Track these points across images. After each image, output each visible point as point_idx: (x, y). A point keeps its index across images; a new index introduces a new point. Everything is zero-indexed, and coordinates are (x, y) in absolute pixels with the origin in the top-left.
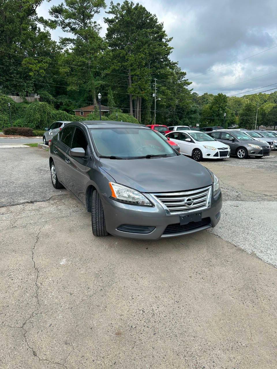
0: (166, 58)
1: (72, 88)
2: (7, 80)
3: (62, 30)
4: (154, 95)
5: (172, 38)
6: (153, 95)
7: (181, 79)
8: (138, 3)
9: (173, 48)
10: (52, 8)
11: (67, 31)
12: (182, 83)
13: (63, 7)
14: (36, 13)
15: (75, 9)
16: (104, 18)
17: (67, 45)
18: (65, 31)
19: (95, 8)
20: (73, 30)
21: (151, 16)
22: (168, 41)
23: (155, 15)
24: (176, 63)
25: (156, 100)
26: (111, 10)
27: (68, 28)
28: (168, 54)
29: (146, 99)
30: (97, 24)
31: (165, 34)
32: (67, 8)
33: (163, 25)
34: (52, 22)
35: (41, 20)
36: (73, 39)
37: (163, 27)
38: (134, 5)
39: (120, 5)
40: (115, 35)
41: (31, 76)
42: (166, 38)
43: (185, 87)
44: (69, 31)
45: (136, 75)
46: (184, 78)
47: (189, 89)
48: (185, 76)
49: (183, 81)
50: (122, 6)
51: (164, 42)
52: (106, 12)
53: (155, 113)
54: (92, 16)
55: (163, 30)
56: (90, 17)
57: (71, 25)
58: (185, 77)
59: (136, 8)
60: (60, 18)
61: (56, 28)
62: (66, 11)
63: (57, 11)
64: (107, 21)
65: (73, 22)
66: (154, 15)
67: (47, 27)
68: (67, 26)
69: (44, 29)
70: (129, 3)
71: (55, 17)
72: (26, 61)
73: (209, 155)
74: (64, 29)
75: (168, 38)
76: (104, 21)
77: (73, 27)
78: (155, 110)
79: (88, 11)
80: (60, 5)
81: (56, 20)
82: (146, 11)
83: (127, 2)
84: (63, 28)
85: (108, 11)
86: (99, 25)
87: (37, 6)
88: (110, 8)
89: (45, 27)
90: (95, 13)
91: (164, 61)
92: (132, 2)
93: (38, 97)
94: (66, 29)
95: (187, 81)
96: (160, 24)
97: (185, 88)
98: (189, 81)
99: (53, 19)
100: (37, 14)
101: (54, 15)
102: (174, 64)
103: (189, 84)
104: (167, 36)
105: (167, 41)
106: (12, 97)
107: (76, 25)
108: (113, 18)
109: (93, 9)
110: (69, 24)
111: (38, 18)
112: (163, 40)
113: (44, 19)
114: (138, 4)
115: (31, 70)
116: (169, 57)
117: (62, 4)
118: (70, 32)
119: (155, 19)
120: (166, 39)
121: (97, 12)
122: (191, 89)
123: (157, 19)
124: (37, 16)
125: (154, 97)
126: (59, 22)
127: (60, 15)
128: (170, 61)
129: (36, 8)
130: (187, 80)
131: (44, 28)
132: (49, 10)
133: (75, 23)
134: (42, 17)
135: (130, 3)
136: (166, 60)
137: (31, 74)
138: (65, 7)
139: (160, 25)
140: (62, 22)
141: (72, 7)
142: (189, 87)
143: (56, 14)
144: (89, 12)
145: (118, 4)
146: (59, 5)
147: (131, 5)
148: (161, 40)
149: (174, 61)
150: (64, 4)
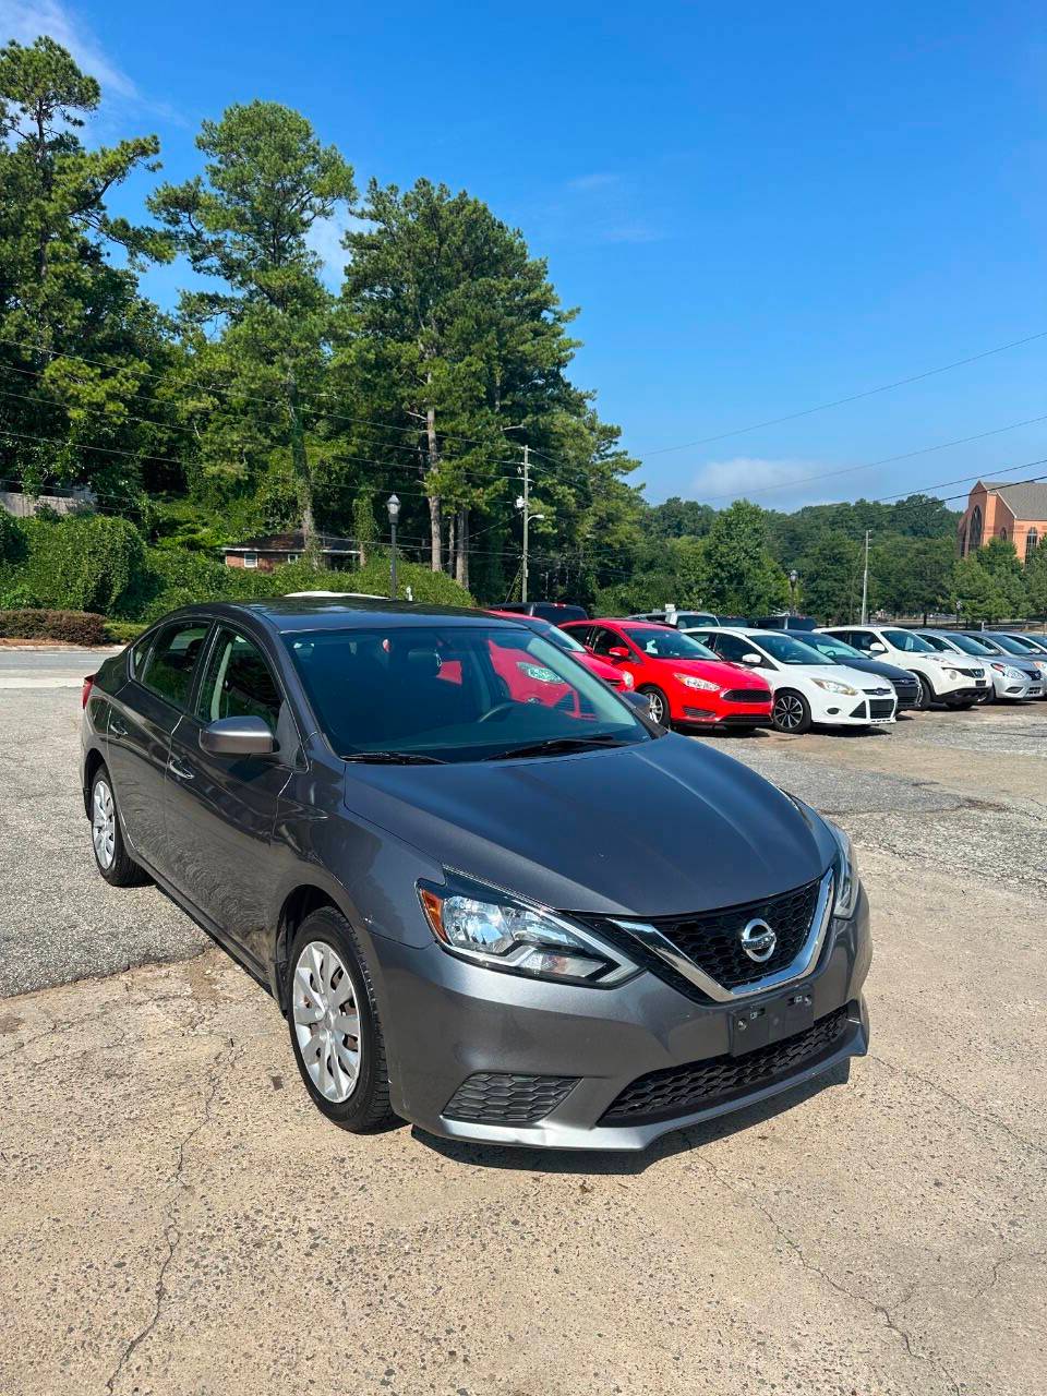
0: (556, 375)
1: (222, 470)
3: (191, 266)
4: (520, 503)
5: (578, 310)
6: (518, 501)
7: (603, 451)
8: (464, 191)
9: (579, 344)
10: (161, 191)
11: (208, 268)
12: (607, 463)
13: (200, 189)
14: (101, 205)
15: (244, 196)
16: (347, 233)
17: (208, 317)
18: (199, 271)
19: (317, 201)
20: (230, 269)
21: (507, 236)
22: (565, 320)
23: (518, 232)
24: (589, 396)
25: (526, 520)
26: (369, 208)
27: (212, 261)
28: (561, 363)
30: (308, 251)
31: (553, 297)
32: (215, 191)
33: (544, 266)
34: (158, 236)
35: (121, 230)
36: (233, 300)
37: (547, 273)
38: (449, 196)
39: (397, 191)
40: (372, 290)
41: (75, 421)
42: (557, 308)
43: (618, 477)
44: (214, 270)
45: (455, 433)
46: (613, 445)
47: (632, 486)
48: (618, 440)
49: (611, 456)
50: (406, 195)
51: (549, 322)
52: (351, 213)
53: (525, 564)
54: (306, 224)
55: (547, 281)
56: (296, 227)
57: (227, 250)
58: (616, 443)
59: (457, 208)
60: (188, 225)
61: (172, 258)
62: (210, 204)
63: (182, 203)
64: (356, 242)
65: (232, 240)
66: (516, 231)
67: (140, 255)
68: (209, 252)
69: (130, 260)
70: (433, 188)
71: (169, 222)
72: (57, 370)
73: (833, 711)
74: (198, 263)
75: (563, 307)
76: (342, 242)
77: (234, 256)
78: (525, 553)
79: (291, 208)
80: (192, 183)
81: (169, 231)
82: (490, 218)
83: (425, 183)
84: (196, 259)
85: (359, 211)
86: (315, 254)
87: (109, 183)
88: (367, 200)
89: (132, 254)
90: (316, 214)
91: (548, 385)
92: (442, 186)
94: (206, 263)
95: (623, 457)
96: (534, 264)
97: (616, 482)
98: (631, 458)
99: (160, 227)
100: (103, 208)
101: (165, 214)
102: (581, 399)
103: (628, 467)
104: (557, 302)
105: (559, 320)
107: (245, 253)
108: (374, 233)
109: (308, 204)
110: (216, 248)
111: (108, 221)
112: (545, 314)
113: (131, 227)
115: (75, 401)
116: (562, 372)
117: (198, 182)
118: (218, 272)
119: (517, 244)
120: (555, 313)
121: (324, 213)
122: (638, 485)
123: (523, 246)
124: (104, 216)
125: (523, 508)
126: (181, 236)
127: (187, 214)
128: (569, 385)
129: (104, 189)
130: (625, 453)
131: (128, 256)
132: (148, 196)
133: (236, 244)
134: (123, 221)
135: (437, 186)
136: (558, 381)
137: (75, 414)
138: (208, 190)
139: (537, 267)
140: (194, 241)
142: (631, 480)
143: (173, 211)
144: (293, 211)
145: (394, 190)
146: (188, 184)
147: (440, 198)
148: (535, 315)
149: (582, 390)
150: (206, 179)
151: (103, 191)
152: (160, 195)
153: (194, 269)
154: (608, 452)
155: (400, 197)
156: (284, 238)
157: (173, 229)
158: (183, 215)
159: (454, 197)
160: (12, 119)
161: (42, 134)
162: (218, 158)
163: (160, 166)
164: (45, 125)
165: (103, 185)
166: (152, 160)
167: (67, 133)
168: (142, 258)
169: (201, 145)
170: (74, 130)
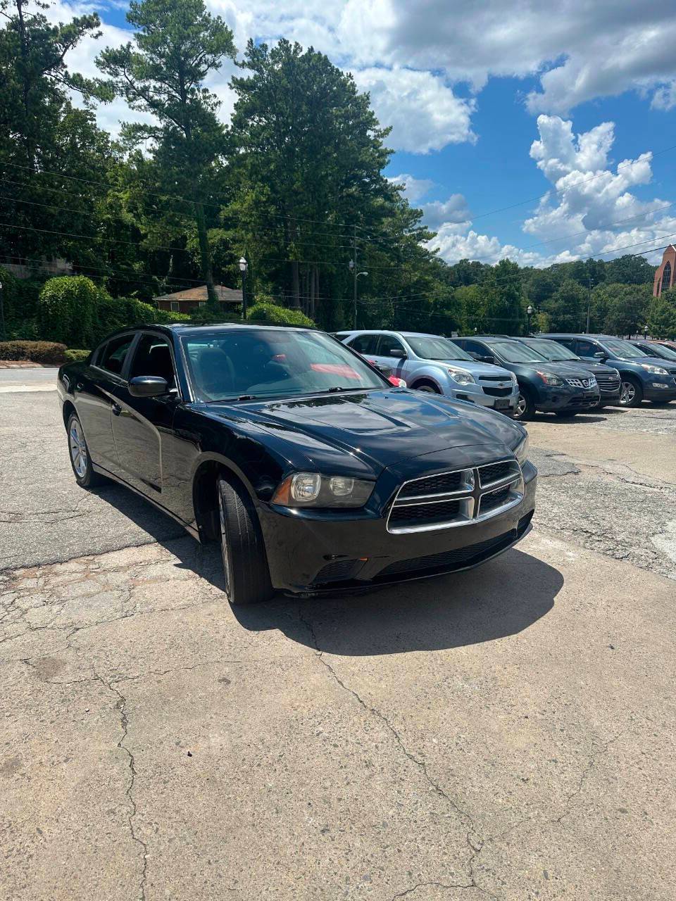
0: (377, 175)
3: (127, 105)
4: (351, 264)
5: (391, 128)
7: (411, 227)
8: (312, 47)
9: (392, 152)
10: (105, 52)
11: (140, 107)
12: (413, 235)
13: (131, 51)
14: (63, 64)
15: (161, 56)
16: (233, 77)
17: (140, 141)
18: (133, 108)
19: (209, 57)
20: (154, 105)
21: (342, 78)
22: (382, 136)
23: (350, 76)
24: (401, 188)
25: (356, 276)
26: (247, 60)
27: (142, 102)
28: (382, 165)
29: (332, 273)
30: (210, 94)
31: (374, 120)
32: (141, 52)
33: (368, 98)
34: (104, 85)
35: (76, 81)
36: (157, 128)
37: (369, 103)
38: (301, 51)
39: (266, 48)
40: (253, 119)
41: (52, 216)
42: (377, 128)
43: (421, 245)
44: (143, 108)
46: (417, 222)
47: (431, 250)
48: (421, 219)
49: (416, 230)
50: (272, 51)
51: (372, 138)
52: (236, 64)
53: (355, 306)
54: (203, 74)
55: (370, 109)
56: (197, 75)
57: (151, 94)
58: (420, 221)
59: (308, 58)
60: (124, 77)
61: (113, 99)
62: (139, 61)
63: (114, 60)
64: (240, 85)
65: (154, 87)
66: (348, 74)
67: (92, 98)
68: (139, 95)
69: (84, 102)
70: (291, 45)
71: (111, 74)
74: (132, 103)
75: (381, 127)
76: (229, 84)
77: (155, 98)
78: (355, 299)
79: (193, 62)
80: (125, 46)
81: (112, 81)
82: (330, 66)
83: (286, 42)
84: (131, 100)
85: (241, 62)
86: (215, 96)
87: (67, 48)
88: (246, 54)
89: (86, 98)
90: (209, 66)
91: (373, 182)
92: (297, 44)
93: (69, 266)
94: (137, 103)
95: (424, 230)
96: (361, 97)
97: (420, 248)
98: (431, 230)
99: (106, 77)
100: (65, 67)
101: (108, 69)
102: (396, 189)
103: (429, 237)
104: (377, 123)
105: (378, 136)
107: (163, 96)
108: (252, 78)
109: (203, 58)
110: (143, 92)
111: (69, 76)
112: (369, 133)
113: (84, 79)
114: (311, 50)
116: (383, 172)
117: (129, 46)
118: (145, 110)
119: (349, 83)
120: (376, 131)
121: (214, 65)
123: (353, 85)
124: (67, 73)
125: (353, 268)
126: (121, 85)
127: (122, 69)
128: (386, 181)
129: (64, 52)
130: (426, 228)
131: (83, 99)
132: (96, 57)
133: (157, 91)
134: (79, 75)
135: (293, 44)
136: (379, 179)
138: (137, 50)
139: (362, 100)
140: (128, 88)
141: (153, 52)
142: (429, 246)
143: (113, 67)
144: (194, 64)
145: (264, 47)
146: (122, 47)
147: (295, 51)
148: (363, 132)
149: (395, 184)
150: (134, 44)
151: (63, 54)
152: (104, 56)
153: (130, 107)
154: (415, 227)
155: (269, 51)
156: (188, 85)
157: (114, 80)
158: (120, 70)
159: (305, 51)
161: (21, 16)
162: (142, 29)
163: (100, 34)
164: (22, 9)
165: (63, 49)
166: (95, 31)
167: (38, 14)
168: (93, 100)
169: (130, 18)
170: (43, 12)
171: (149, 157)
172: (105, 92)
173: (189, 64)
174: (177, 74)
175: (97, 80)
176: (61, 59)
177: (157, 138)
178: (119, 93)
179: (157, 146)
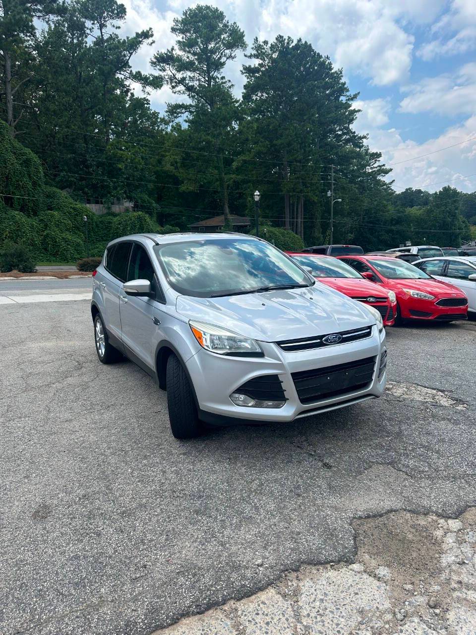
0: (348, 128)
1: (188, 188)
2: (82, 179)
4: (329, 194)
5: (359, 93)
7: (372, 165)
8: (300, 38)
9: (359, 111)
10: (156, 55)
11: (179, 91)
12: (374, 171)
13: (174, 52)
14: (129, 65)
15: (194, 54)
16: (243, 66)
17: (179, 115)
18: (175, 93)
19: (228, 52)
20: (190, 89)
21: (322, 60)
22: (352, 99)
23: (327, 58)
24: (365, 137)
25: (332, 203)
26: (254, 52)
27: (181, 88)
28: (350, 122)
29: (314, 201)
30: (226, 80)
31: (346, 88)
32: (181, 53)
33: (341, 73)
34: (156, 78)
35: (138, 77)
36: (191, 105)
37: (342, 76)
38: (293, 42)
39: (267, 43)
40: (257, 95)
41: (120, 169)
42: (348, 94)
43: (379, 178)
44: (182, 92)
46: (377, 162)
47: (387, 182)
48: (380, 159)
49: (376, 167)
50: (271, 45)
51: (344, 102)
52: (245, 56)
53: (332, 225)
54: (223, 64)
55: (342, 81)
56: (219, 65)
57: (187, 82)
58: (379, 161)
59: (297, 47)
60: (169, 71)
61: (161, 86)
62: (179, 59)
63: (163, 59)
64: (249, 71)
65: (189, 77)
66: (326, 56)
67: (147, 87)
68: (179, 83)
70: (285, 39)
71: (160, 70)
74: (174, 89)
75: (351, 93)
76: (241, 71)
77: (190, 84)
78: (332, 219)
79: (216, 56)
80: (170, 50)
82: (313, 51)
83: (281, 37)
84: (173, 87)
85: (249, 55)
86: (230, 81)
87: (131, 54)
88: (252, 48)
89: (144, 87)
90: (227, 58)
91: (344, 134)
92: (289, 38)
93: (131, 205)
94: (177, 89)
95: (382, 167)
96: (336, 72)
97: (380, 180)
98: (387, 167)
99: (157, 73)
100: (130, 67)
101: (158, 67)
102: (361, 138)
103: (386, 172)
104: (348, 91)
105: (349, 100)
106: (88, 205)
107: (195, 82)
108: (257, 65)
109: (223, 53)
110: (182, 81)
111: (133, 73)
112: (342, 98)
113: (143, 75)
114: (300, 40)
115: (120, 159)
116: (351, 126)
117: (173, 49)
118: (184, 93)
119: (327, 63)
120: (347, 97)
121: (230, 57)
122: (391, 181)
123: (330, 64)
124: (131, 71)
125: (330, 197)
126: (167, 77)
127: (168, 66)
128: (354, 132)
129: (130, 57)
130: (384, 165)
131: (142, 89)
132: (151, 59)
133: (192, 79)
134: (139, 72)
135: (287, 38)
136: (349, 131)
137: (121, 166)
138: (178, 52)
139: (337, 74)
140: (172, 79)
141: (189, 52)
142: (386, 179)
143: (162, 65)
144: (217, 58)
145: (266, 42)
146: (168, 50)
147: (288, 43)
148: (337, 98)
149: (361, 134)
150: (176, 47)
151: (129, 59)
152: (156, 58)
153: (173, 92)
154: (375, 165)
155: (269, 45)
156: (213, 73)
157: (162, 74)
158: (167, 67)
159: (295, 42)
160: (90, 29)
161: (102, 35)
162: (181, 36)
163: (154, 42)
164: (103, 31)
165: (129, 55)
166: (150, 40)
167: (113, 33)
168: (149, 89)
169: (174, 30)
171: (185, 126)
172: (156, 83)
173: (214, 58)
174: (205, 66)
175: (151, 75)
176: (127, 62)
177: (191, 112)
178: (165, 83)
179: (191, 118)
